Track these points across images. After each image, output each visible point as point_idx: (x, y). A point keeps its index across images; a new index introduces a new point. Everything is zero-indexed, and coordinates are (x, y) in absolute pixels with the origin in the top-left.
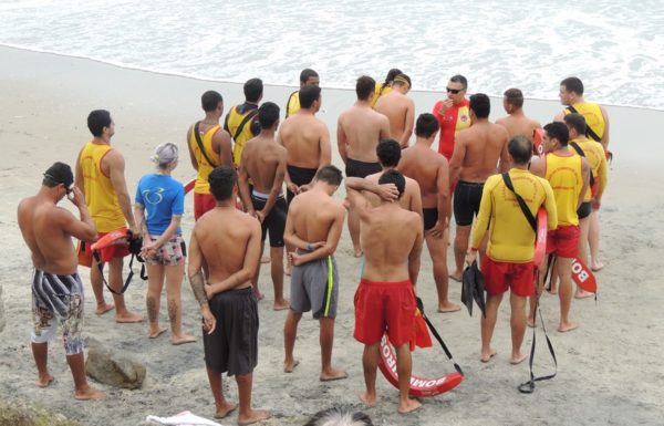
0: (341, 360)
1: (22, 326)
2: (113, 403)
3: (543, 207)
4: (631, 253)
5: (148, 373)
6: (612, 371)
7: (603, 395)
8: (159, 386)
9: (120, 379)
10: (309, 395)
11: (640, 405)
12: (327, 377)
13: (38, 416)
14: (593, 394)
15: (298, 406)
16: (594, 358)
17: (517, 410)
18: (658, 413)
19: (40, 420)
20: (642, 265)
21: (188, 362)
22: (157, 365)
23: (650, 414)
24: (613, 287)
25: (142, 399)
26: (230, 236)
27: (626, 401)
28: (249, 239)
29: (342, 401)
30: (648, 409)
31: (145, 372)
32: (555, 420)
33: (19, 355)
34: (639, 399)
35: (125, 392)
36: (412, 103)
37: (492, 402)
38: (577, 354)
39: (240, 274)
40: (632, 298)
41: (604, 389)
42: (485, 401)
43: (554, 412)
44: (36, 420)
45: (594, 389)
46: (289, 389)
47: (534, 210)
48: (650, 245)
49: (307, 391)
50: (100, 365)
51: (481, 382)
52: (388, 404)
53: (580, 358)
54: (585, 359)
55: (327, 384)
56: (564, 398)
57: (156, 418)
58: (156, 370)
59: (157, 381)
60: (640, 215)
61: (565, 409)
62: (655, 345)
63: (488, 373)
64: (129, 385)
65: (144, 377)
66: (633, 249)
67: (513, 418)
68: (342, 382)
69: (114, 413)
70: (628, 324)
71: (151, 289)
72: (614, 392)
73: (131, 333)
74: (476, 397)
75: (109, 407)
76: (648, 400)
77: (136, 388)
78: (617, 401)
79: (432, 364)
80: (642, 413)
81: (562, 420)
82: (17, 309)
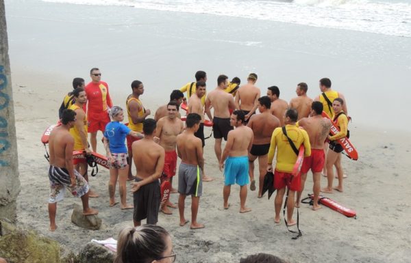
0: (202, 219)
1: (42, 197)
2: (84, 236)
3: (303, 144)
4: (360, 170)
5: (102, 222)
6: (342, 229)
7: (336, 241)
8: (108, 229)
9: (88, 225)
10: (184, 235)
11: (355, 247)
12: (194, 227)
13: (29, 234)
14: (331, 241)
15: (177, 241)
16: (333, 223)
17: (290, 247)
18: (363, 251)
19: (30, 236)
20: (365, 177)
21: (124, 218)
22: (108, 219)
23: (359, 252)
24: (349, 187)
25: (99, 235)
26: (149, 155)
27: (348, 245)
28: (158, 158)
29: (200, 239)
30: (358, 249)
31: (101, 221)
32: (309, 253)
33: (39, 211)
34: (355, 244)
35: (91, 231)
36: (259, 90)
37: (277, 243)
38: (325, 220)
39: (154, 176)
40: (358, 193)
41: (337, 238)
42: (273, 242)
43: (309, 249)
44: (28, 236)
45: (331, 238)
46: (174, 232)
47: (298, 146)
48: (371, 167)
49: (183, 234)
50: (79, 216)
51: (273, 232)
52: (224, 241)
53: (326, 222)
54: (328, 223)
55: (194, 230)
56: (315, 242)
57: (96, 241)
58: (107, 221)
59: (107, 226)
60: (367, 151)
61: (315, 247)
62: (367, 217)
63: (278, 228)
64: (93, 228)
65: (100, 224)
66: (362, 168)
67: (287, 251)
68: (201, 230)
69: (84, 241)
70: (354, 206)
71: (111, 181)
72: (342, 240)
73: (97, 202)
74: (269, 240)
75: (81, 238)
76: (359, 245)
77: (97, 229)
78: (343, 244)
79: (249, 222)
80: (355, 251)
81: (313, 253)
82: (40, 188)
